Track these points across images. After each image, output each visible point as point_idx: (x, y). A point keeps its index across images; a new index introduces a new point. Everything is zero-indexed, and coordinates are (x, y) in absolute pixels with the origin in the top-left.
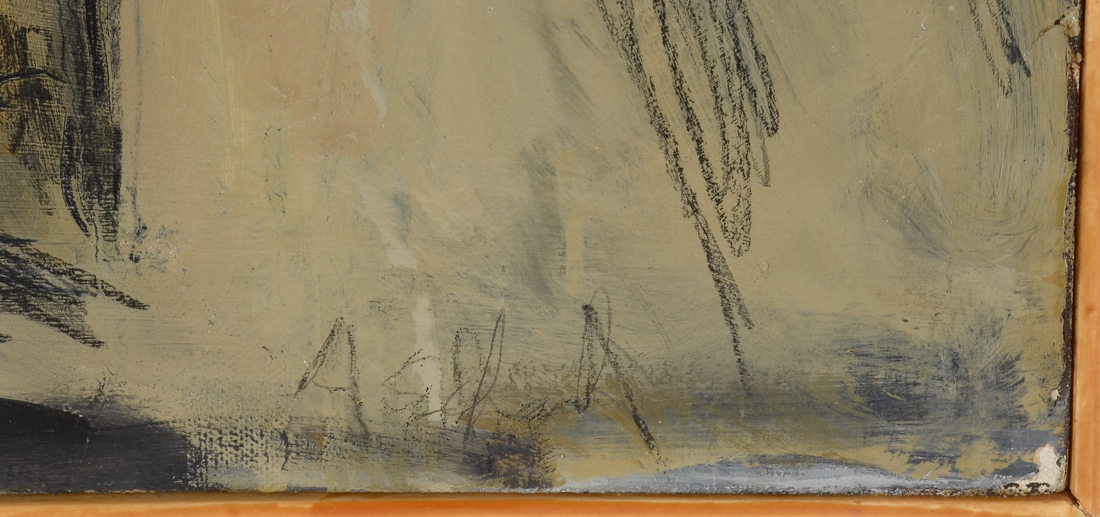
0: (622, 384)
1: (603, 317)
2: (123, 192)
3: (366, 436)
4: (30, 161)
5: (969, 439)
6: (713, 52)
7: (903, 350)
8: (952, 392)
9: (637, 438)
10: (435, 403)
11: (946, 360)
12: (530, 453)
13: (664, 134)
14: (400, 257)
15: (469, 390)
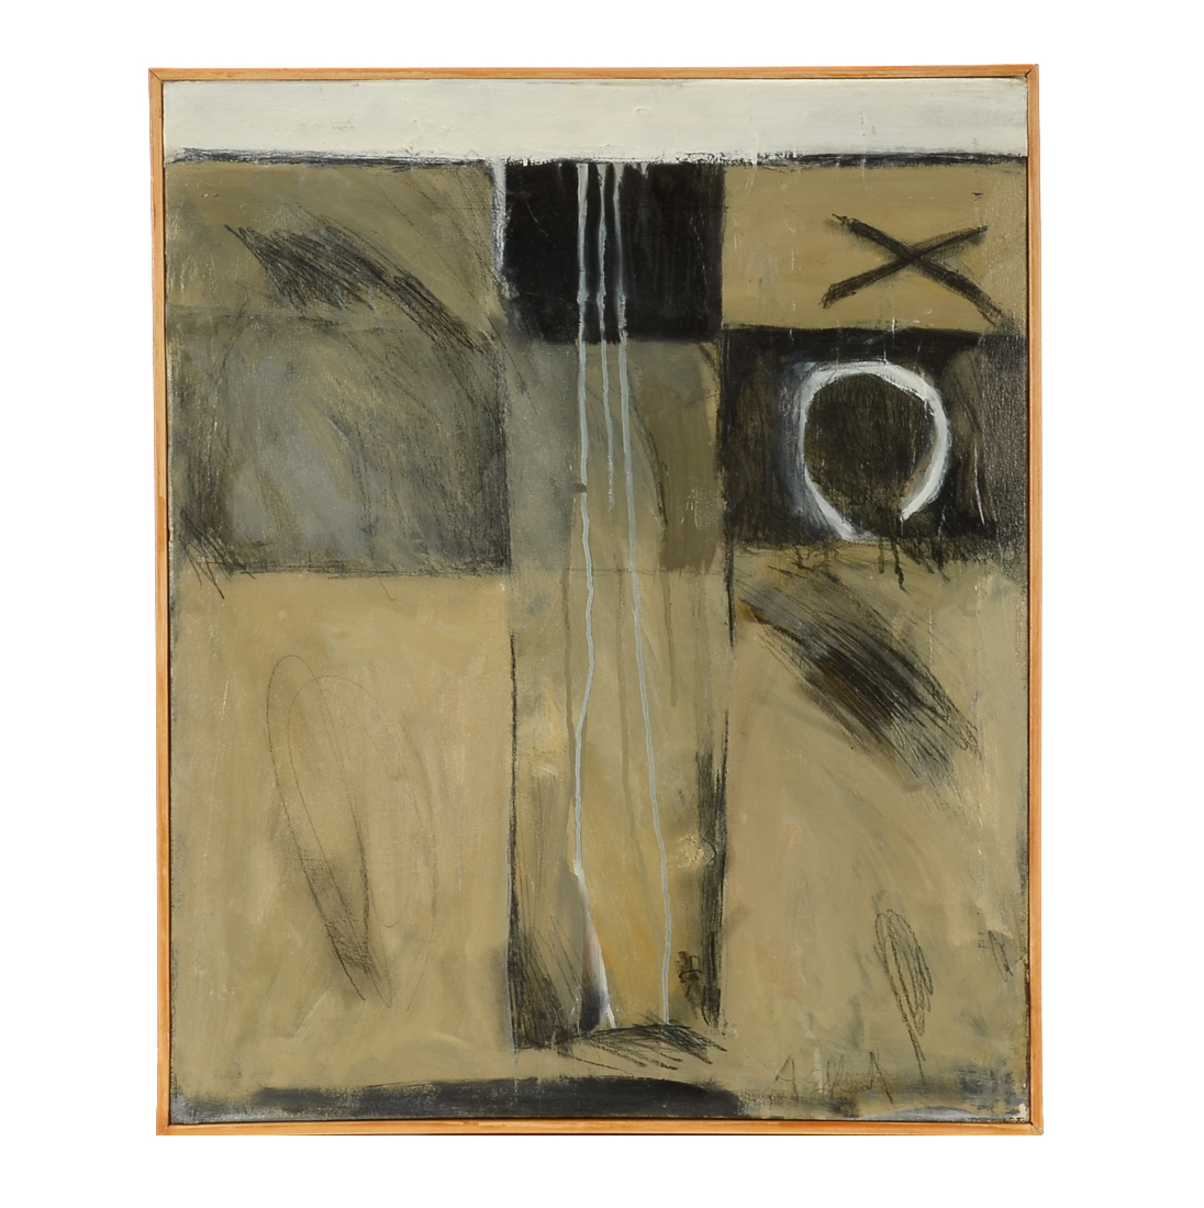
0: (883, 1080)
1: (876, 1056)
2: (721, 1011)
3: (797, 1097)
4: (691, 1000)
5: (997, 1101)
6: (912, 967)
7: (975, 1069)
8: (991, 1084)
9: (887, 1099)
10: (820, 1086)
11: (989, 1072)
12: (852, 1104)
13: (896, 994)
14: (810, 1035)
15: (832, 1081)
